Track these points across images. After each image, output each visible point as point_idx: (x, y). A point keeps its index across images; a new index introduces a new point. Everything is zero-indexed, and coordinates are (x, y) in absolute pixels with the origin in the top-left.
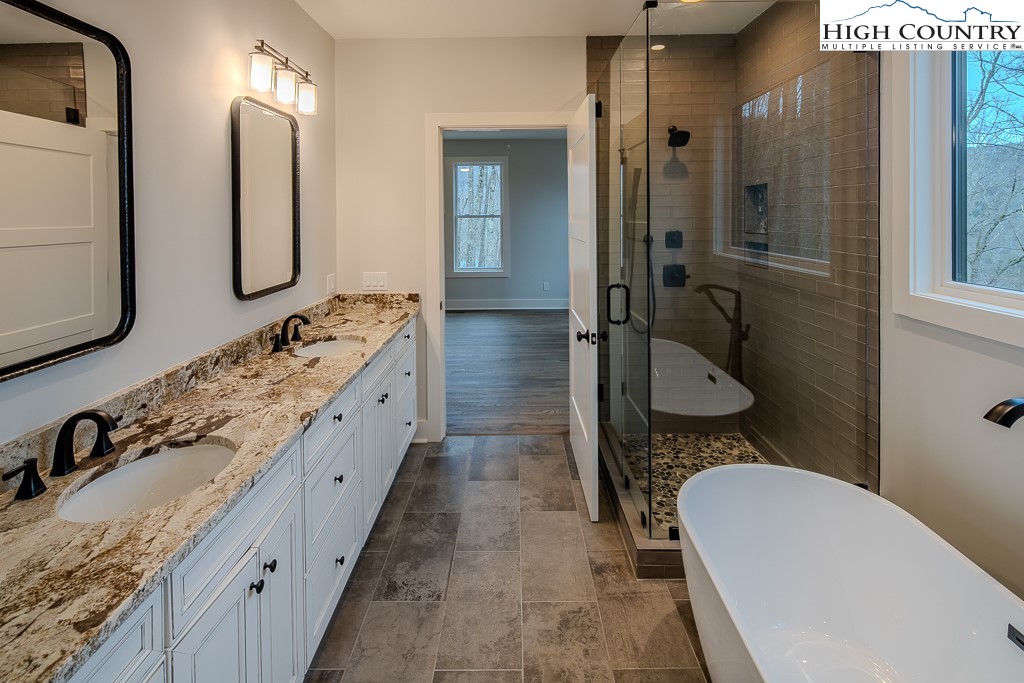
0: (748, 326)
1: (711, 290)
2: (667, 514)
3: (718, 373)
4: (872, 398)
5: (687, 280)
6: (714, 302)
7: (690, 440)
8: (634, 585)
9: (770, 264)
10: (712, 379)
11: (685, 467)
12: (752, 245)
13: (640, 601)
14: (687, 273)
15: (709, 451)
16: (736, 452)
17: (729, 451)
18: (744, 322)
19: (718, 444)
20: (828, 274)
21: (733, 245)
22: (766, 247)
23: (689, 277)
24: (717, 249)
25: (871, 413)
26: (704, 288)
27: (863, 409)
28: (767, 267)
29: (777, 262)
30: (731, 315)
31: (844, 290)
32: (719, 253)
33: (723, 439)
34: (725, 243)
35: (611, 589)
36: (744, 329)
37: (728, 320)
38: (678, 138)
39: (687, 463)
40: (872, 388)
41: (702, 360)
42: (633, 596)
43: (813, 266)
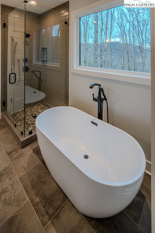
0: (43, 79)
1: (34, 72)
2: (27, 129)
3: (36, 91)
4: (67, 89)
5: (29, 70)
6: (35, 74)
7: (29, 108)
8: (21, 152)
9: (47, 65)
10: (35, 92)
11: (29, 116)
12: (43, 61)
13: (23, 155)
14: (29, 68)
15: (34, 110)
16: (40, 108)
17: (38, 108)
18: (42, 78)
19: (36, 107)
20: (59, 66)
21: (38, 61)
22: (46, 61)
23: (29, 69)
24: (34, 62)
25: (67, 92)
26: (33, 72)
27: (66, 91)
28: (47, 66)
29: (49, 64)
30: (39, 77)
31: (62, 69)
32: (34, 63)
33: (37, 106)
34: (36, 61)
35: (14, 157)
36: (42, 80)
37: (38, 78)
38: (27, 36)
39: (29, 114)
40: (67, 87)
41: (32, 88)
42: (21, 155)
43: (56, 65)
